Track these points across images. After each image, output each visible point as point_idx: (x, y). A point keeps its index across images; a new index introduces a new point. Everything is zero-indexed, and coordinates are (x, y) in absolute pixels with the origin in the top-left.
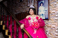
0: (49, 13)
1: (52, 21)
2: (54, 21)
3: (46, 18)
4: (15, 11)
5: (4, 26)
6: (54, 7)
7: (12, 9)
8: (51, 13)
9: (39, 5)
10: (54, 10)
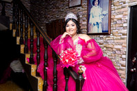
0: (110, 19)
1: (115, 37)
2: (119, 38)
3: (104, 30)
4: (46, 18)
5: (22, 47)
6: (120, 7)
7: (39, 14)
8: (115, 20)
9: (91, 3)
10: (120, 13)
